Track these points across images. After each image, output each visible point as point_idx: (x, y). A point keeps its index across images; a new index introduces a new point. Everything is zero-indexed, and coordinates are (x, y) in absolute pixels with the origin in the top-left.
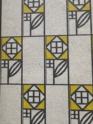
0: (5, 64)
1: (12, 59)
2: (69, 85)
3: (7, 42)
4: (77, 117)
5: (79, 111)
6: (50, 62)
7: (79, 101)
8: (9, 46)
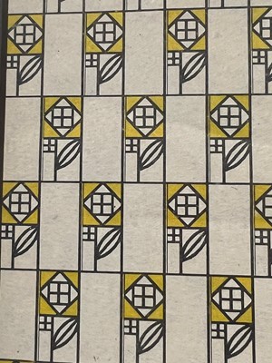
0: (7, 231)
1: (20, 224)
2: (122, 273)
3: (12, 191)
4: (134, 331)
5: (138, 320)
6: (89, 230)
7: (138, 302)
8: (15, 198)
